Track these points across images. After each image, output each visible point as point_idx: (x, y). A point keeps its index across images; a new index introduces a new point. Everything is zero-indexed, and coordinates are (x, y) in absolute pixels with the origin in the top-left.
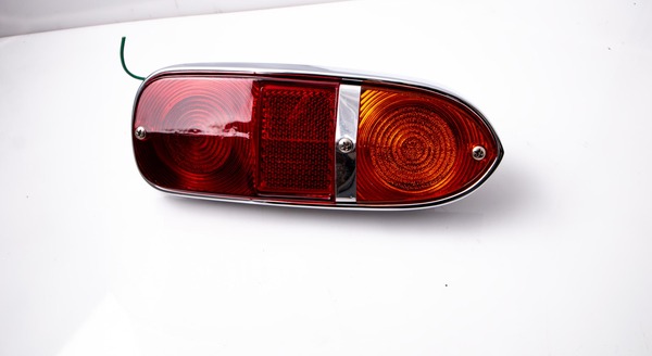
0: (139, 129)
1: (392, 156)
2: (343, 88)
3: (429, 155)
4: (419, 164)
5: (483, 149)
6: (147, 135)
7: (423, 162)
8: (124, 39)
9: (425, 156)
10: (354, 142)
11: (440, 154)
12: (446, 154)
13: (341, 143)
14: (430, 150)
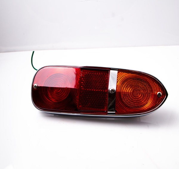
0: (35, 85)
1: (129, 95)
2: (111, 71)
3: (142, 95)
4: (138, 98)
5: (161, 93)
6: (38, 87)
7: (140, 97)
8: (33, 52)
9: (140, 95)
10: (115, 89)
11: (146, 94)
12: (148, 94)
13: (110, 90)
14: (142, 93)
